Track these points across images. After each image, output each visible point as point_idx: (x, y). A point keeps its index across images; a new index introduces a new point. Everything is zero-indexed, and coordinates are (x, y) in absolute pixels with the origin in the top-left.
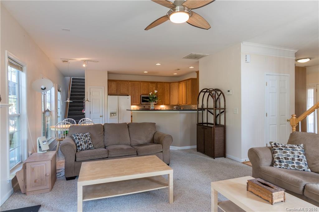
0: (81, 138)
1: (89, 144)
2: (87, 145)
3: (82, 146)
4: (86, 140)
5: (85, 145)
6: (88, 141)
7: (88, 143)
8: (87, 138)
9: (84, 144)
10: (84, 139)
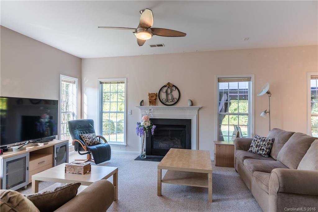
0: (256, 141)
1: (261, 149)
2: (258, 149)
3: (252, 148)
4: (260, 144)
5: (255, 148)
6: (261, 145)
7: (260, 147)
8: (263, 143)
9: (255, 146)
10: (258, 142)
